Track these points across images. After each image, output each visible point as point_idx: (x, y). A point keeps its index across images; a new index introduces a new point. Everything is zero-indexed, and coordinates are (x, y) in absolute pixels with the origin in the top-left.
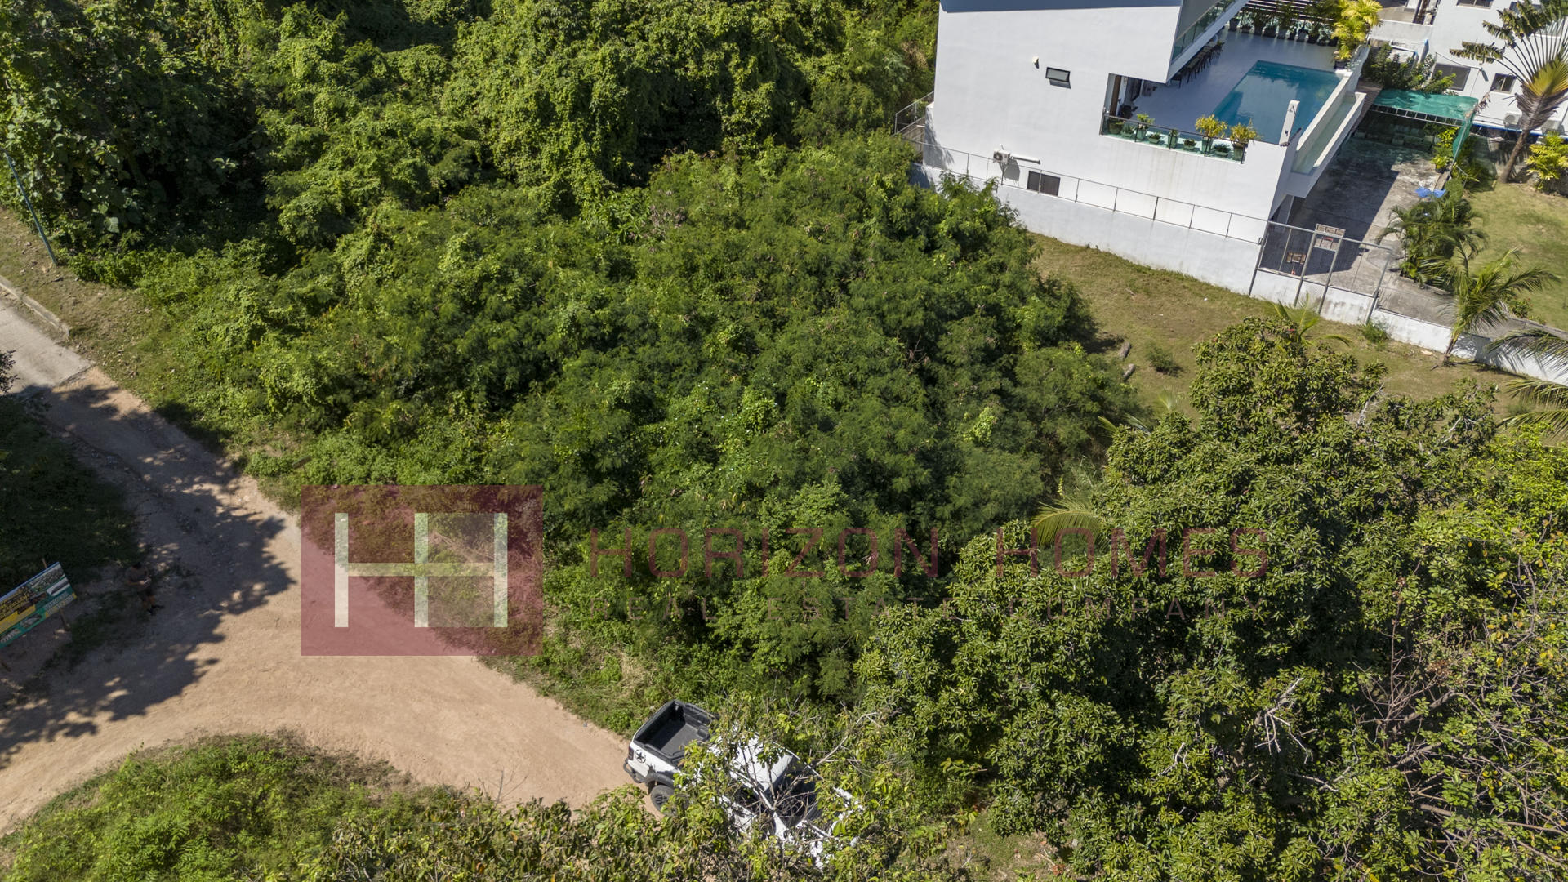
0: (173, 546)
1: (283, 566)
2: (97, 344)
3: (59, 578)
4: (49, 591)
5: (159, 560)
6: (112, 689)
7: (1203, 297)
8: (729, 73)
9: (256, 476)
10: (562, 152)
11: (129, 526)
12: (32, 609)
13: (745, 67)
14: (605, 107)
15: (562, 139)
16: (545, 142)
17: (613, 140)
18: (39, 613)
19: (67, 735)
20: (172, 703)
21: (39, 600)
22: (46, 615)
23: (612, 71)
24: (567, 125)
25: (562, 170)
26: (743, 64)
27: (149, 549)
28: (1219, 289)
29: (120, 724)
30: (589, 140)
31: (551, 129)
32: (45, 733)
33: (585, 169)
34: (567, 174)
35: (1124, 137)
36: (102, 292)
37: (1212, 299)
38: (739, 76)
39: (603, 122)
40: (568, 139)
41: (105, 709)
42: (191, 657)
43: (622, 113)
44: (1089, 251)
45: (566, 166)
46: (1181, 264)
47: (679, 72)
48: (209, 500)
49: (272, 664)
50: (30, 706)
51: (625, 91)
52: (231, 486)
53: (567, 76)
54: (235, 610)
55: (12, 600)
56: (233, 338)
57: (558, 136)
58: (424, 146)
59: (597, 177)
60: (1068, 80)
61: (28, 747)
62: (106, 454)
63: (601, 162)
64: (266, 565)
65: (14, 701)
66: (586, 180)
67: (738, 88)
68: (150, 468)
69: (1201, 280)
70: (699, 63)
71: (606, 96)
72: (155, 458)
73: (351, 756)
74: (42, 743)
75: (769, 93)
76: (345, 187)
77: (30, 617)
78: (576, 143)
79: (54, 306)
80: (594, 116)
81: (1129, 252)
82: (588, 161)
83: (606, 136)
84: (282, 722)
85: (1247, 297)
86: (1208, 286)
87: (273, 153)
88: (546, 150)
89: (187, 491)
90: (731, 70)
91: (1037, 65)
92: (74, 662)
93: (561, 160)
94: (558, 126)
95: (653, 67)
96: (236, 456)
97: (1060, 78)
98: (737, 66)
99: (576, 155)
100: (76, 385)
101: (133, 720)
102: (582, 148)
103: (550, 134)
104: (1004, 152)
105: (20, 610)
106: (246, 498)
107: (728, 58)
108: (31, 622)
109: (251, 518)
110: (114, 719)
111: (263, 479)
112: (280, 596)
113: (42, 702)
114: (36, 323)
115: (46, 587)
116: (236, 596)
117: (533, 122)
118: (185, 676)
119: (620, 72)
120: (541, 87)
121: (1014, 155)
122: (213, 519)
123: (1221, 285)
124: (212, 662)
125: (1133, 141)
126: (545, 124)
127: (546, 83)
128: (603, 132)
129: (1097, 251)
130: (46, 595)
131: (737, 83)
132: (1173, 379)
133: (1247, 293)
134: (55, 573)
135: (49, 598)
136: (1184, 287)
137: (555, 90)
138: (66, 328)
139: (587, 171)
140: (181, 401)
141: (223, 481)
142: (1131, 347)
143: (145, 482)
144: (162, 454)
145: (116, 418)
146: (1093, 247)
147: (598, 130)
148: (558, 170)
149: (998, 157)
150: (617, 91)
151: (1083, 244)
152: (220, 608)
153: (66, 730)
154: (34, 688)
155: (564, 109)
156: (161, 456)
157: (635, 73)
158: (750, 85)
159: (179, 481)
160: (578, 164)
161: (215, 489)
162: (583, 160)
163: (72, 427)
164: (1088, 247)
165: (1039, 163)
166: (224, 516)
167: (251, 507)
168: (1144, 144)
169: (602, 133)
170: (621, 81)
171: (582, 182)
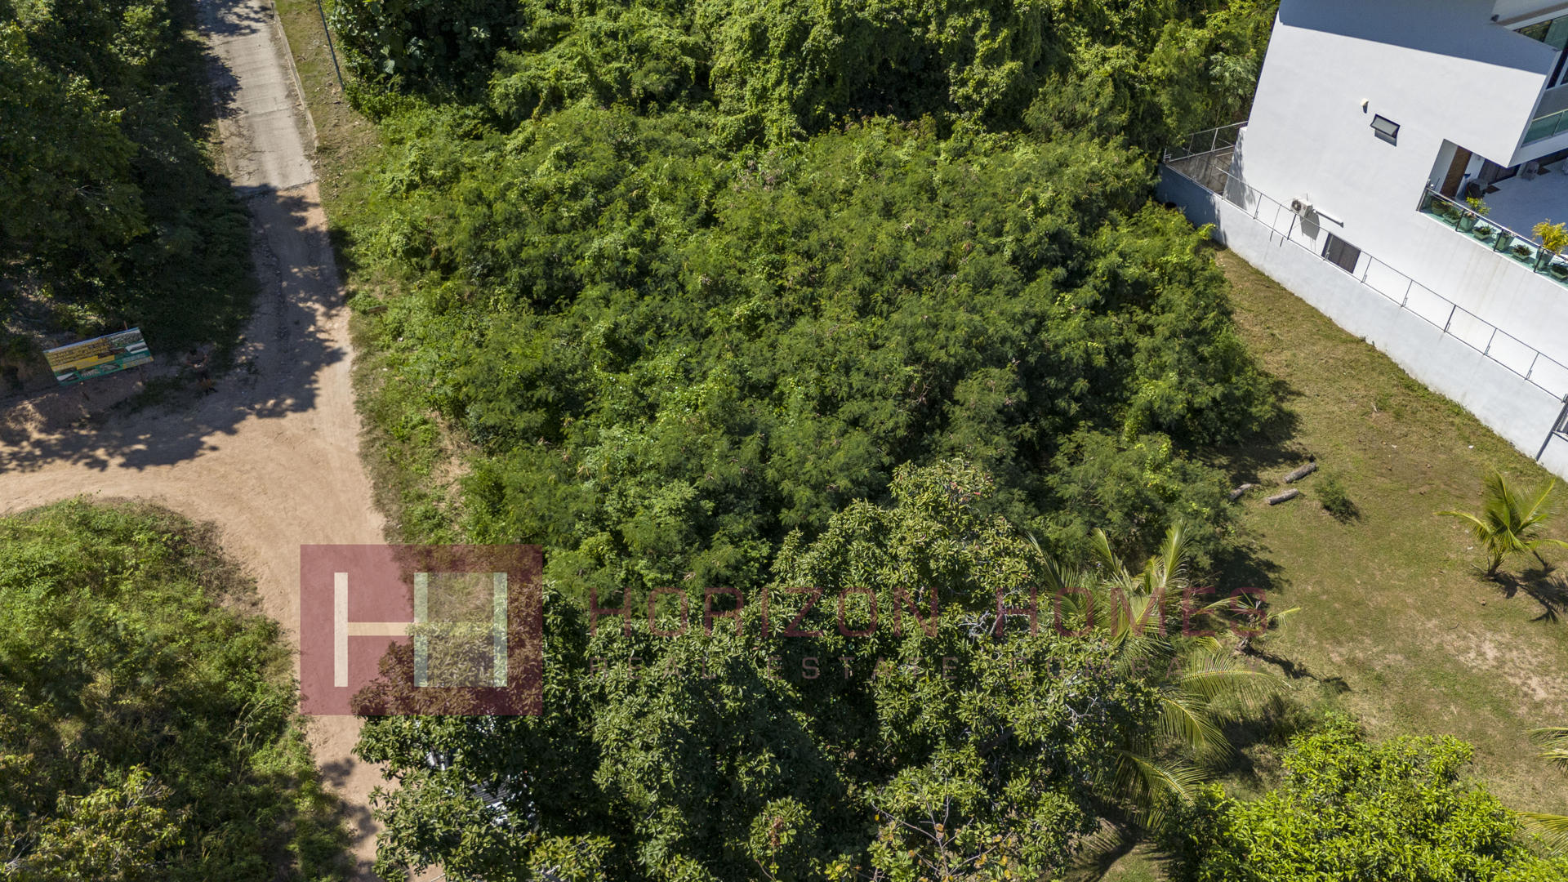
0: (260, 346)
1: (317, 392)
2: (329, 164)
3: (138, 341)
4: (129, 348)
5: (243, 354)
6: (140, 442)
7: (1469, 443)
8: (974, 43)
9: (353, 309)
10: (765, 89)
11: (244, 319)
12: (111, 358)
13: (994, 40)
14: (816, 52)
15: (768, 75)
16: (752, 75)
17: (820, 88)
18: (118, 362)
19: (87, 464)
20: (164, 469)
21: (119, 353)
22: (125, 366)
23: (830, 16)
24: (776, 62)
25: (760, 107)
26: (992, 35)
27: (242, 343)
28: (1501, 440)
29: (123, 471)
30: (793, 82)
31: (760, 64)
32: (76, 457)
33: (781, 110)
34: (764, 111)
35: (1445, 221)
36: (359, 121)
37: (1480, 449)
38: (982, 48)
39: (813, 68)
40: (772, 77)
41: (123, 455)
42: (205, 439)
43: (832, 61)
44: (1362, 345)
45: (765, 103)
46: (1464, 395)
47: (917, 31)
48: (311, 317)
49: (248, 467)
50: (83, 432)
51: (838, 39)
52: (334, 312)
53: (789, 13)
54: (261, 414)
55: (94, 346)
56: (395, 186)
57: (766, 71)
58: (640, 55)
59: (790, 121)
60: (1395, 135)
61: (59, 462)
62: (274, 255)
63: (800, 108)
64: (307, 386)
65: (76, 425)
66: (779, 120)
67: (977, 61)
68: (293, 276)
69: (1483, 423)
70: (941, 26)
71: (819, 42)
72: (300, 271)
73: (237, 565)
74: (68, 463)
75: (1012, 72)
76: (559, 75)
77: (109, 364)
78: (778, 83)
79: (320, 124)
80: (805, 59)
81: (1407, 361)
82: (786, 103)
83: (814, 82)
84: (217, 516)
85: (1533, 463)
86: (1488, 432)
87: (522, 32)
88: (752, 82)
89: (301, 305)
90: (977, 40)
91: (1365, 108)
92: (135, 410)
93: (762, 96)
94: (768, 62)
95: (882, 20)
96: (352, 287)
97: (1387, 131)
98: (984, 37)
99: (777, 93)
100: (294, 193)
101: (133, 471)
102: (783, 89)
103: (758, 68)
104: (1305, 202)
105: (101, 356)
106: (336, 326)
107: (977, 24)
108: (109, 367)
109: (327, 344)
110: (122, 465)
111: (357, 313)
112: (298, 415)
113: (93, 432)
114: (302, 134)
115: (126, 345)
116: (271, 402)
117: (745, 52)
118: (190, 451)
119: (839, 19)
120: (763, 19)
121: (1316, 208)
122: (302, 334)
123: (1505, 437)
124: (214, 449)
125: (1453, 229)
126: (755, 57)
127: (769, 16)
128: (811, 77)
129: (1372, 348)
130: (124, 350)
131: (978, 54)
132: (1337, 525)
133: (1534, 457)
134: (134, 335)
135: (128, 354)
136: (1452, 424)
137: (775, 25)
138: (316, 144)
139: (782, 112)
140: (347, 229)
141: (330, 306)
142: (1315, 470)
143: (280, 287)
144: (308, 269)
145: (301, 229)
146: (1369, 341)
147: (807, 74)
148: (757, 105)
149: (1296, 205)
150: (831, 38)
151: (1359, 334)
152: (253, 408)
153: (88, 461)
154: (97, 420)
155: (777, 46)
156: (305, 270)
157: (856, 24)
158: (993, 59)
159: (302, 295)
160: (776, 103)
161: (320, 309)
162: (781, 101)
163: (268, 226)
164: (1363, 340)
165: (1342, 225)
166: (312, 334)
167: (335, 335)
168: (1465, 236)
169: (809, 78)
170: (837, 29)
171: (773, 122)
